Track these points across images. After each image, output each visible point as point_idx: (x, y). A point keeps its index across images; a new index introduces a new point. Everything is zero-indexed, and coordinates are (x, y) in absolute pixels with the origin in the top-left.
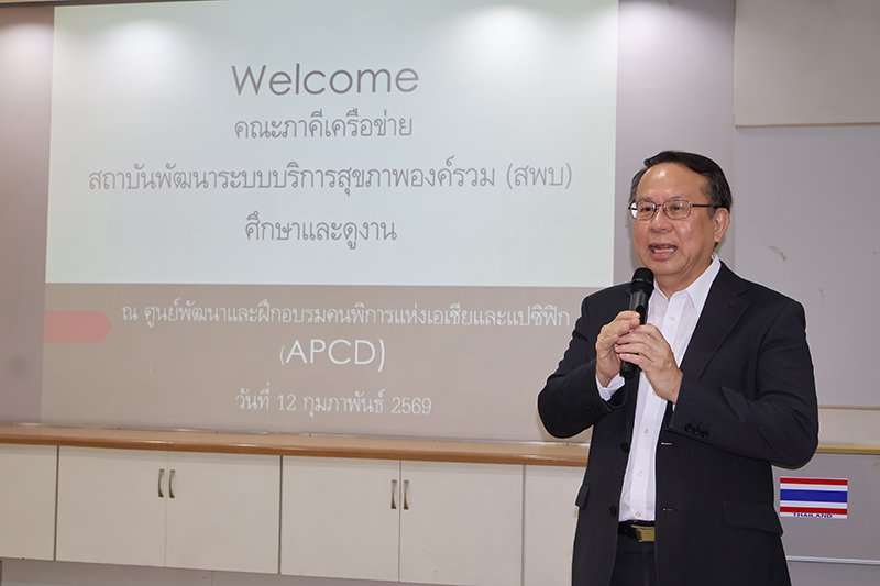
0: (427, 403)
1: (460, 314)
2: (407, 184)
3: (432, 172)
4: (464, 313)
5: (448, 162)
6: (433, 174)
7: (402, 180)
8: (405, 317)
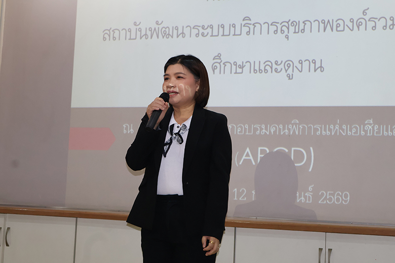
0: (346, 196)
1: (373, 127)
2: (332, 30)
3: (352, 20)
4: (376, 127)
5: (364, 13)
6: (353, 22)
7: (328, 27)
8: (330, 130)
